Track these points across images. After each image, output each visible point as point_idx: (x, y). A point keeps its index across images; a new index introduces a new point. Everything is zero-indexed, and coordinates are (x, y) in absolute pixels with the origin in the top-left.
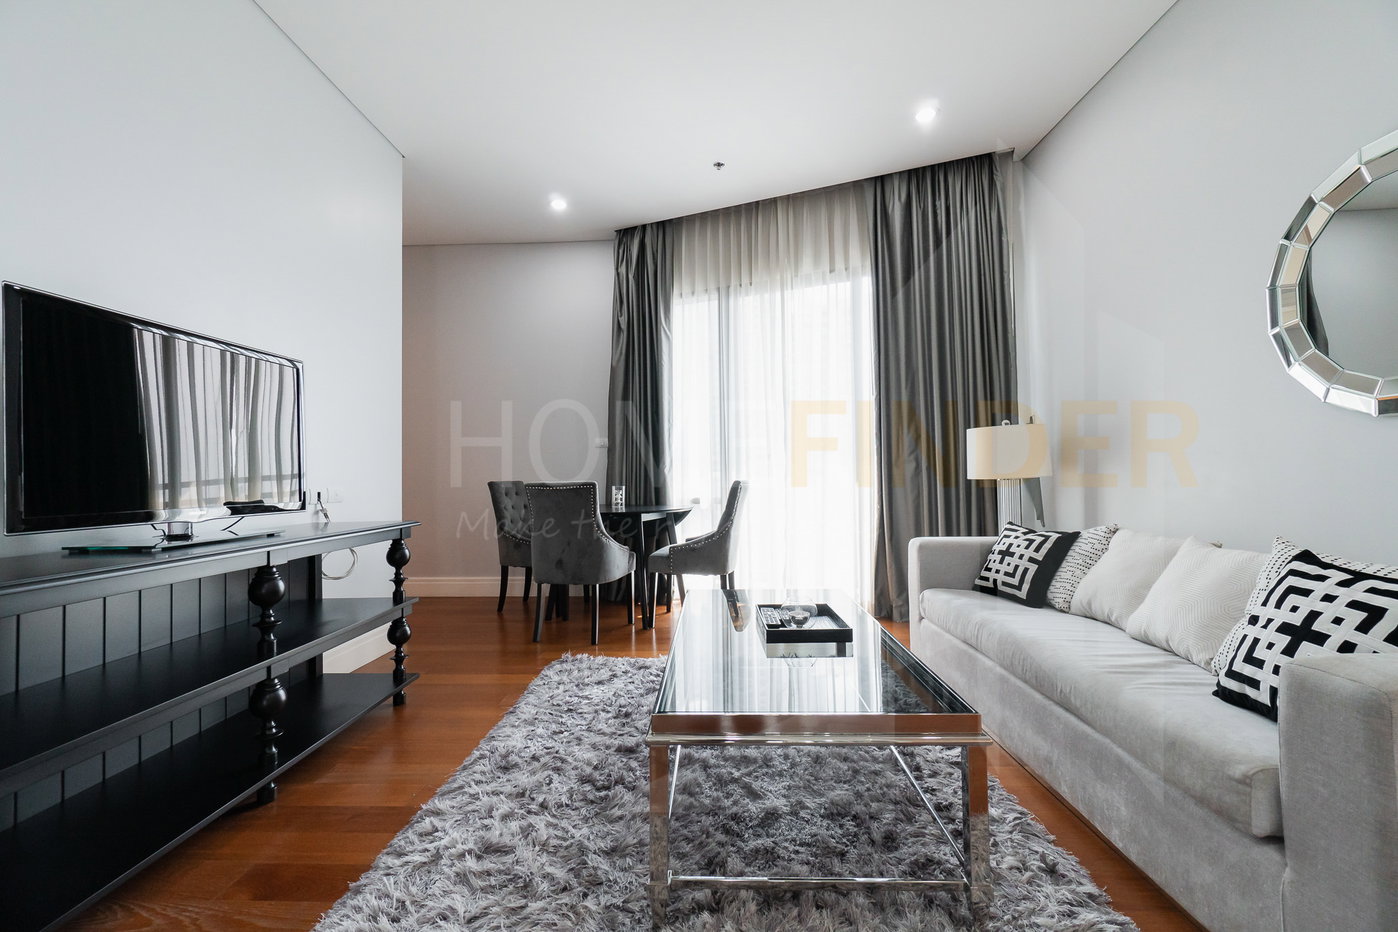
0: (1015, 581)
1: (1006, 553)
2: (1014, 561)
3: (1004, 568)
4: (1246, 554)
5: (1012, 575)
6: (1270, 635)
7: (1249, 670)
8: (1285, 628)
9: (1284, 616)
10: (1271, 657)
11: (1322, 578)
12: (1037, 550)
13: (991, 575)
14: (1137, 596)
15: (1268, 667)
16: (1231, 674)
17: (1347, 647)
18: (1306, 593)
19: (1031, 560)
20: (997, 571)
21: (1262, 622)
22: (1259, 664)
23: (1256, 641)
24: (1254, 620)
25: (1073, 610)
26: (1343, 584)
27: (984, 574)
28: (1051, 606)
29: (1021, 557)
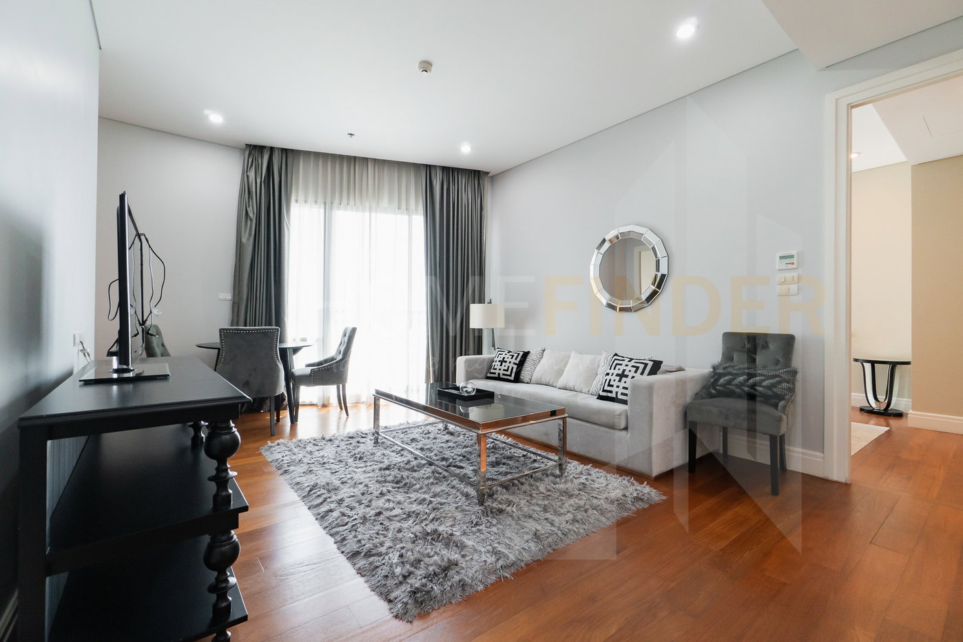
0: (509, 373)
1: (503, 361)
2: (507, 364)
3: (503, 368)
4: (593, 356)
5: (507, 370)
6: (614, 377)
7: (609, 388)
8: (617, 375)
9: (616, 372)
10: (615, 384)
11: (624, 360)
12: (516, 359)
13: (497, 371)
14: (560, 373)
15: (615, 386)
16: (604, 391)
17: (633, 377)
18: (621, 365)
19: (514, 363)
20: (500, 369)
21: (610, 374)
22: (612, 386)
23: (610, 380)
24: (608, 374)
25: (532, 382)
26: (629, 361)
27: (492, 371)
28: (523, 382)
29: (510, 362)
